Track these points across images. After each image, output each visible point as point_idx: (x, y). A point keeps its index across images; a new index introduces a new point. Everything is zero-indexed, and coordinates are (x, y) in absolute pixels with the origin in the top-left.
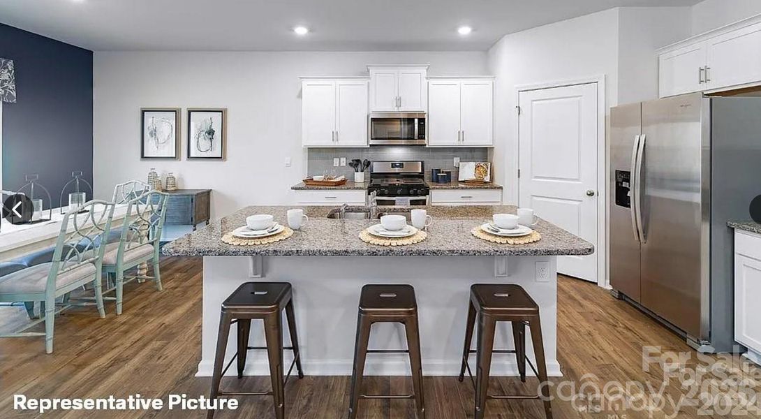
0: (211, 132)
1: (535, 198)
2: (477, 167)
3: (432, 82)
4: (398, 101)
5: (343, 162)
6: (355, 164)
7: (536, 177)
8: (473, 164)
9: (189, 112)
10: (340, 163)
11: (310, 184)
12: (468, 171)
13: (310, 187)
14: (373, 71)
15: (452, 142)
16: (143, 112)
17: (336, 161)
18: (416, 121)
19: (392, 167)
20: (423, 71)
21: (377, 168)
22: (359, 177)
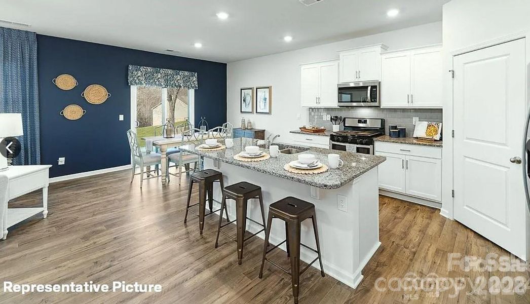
0: (265, 99)
1: (467, 159)
2: (429, 126)
3: (385, 56)
4: (358, 73)
7: (467, 138)
8: (425, 124)
9: (257, 89)
11: (304, 130)
12: (421, 129)
13: (303, 132)
14: (341, 55)
16: (241, 90)
17: (324, 117)
18: (369, 88)
19: (359, 123)
20: (378, 49)
22: (336, 128)
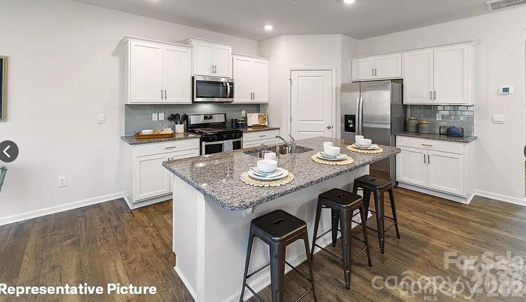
1: (300, 132)
3: (235, 57)
5: (162, 116)
6: (174, 118)
7: (301, 121)
8: (257, 115)
10: (158, 118)
12: (253, 119)
15: (247, 100)
17: (155, 117)
18: (228, 84)
19: (205, 119)
20: (230, 48)
21: (193, 120)
22: (180, 128)
